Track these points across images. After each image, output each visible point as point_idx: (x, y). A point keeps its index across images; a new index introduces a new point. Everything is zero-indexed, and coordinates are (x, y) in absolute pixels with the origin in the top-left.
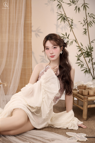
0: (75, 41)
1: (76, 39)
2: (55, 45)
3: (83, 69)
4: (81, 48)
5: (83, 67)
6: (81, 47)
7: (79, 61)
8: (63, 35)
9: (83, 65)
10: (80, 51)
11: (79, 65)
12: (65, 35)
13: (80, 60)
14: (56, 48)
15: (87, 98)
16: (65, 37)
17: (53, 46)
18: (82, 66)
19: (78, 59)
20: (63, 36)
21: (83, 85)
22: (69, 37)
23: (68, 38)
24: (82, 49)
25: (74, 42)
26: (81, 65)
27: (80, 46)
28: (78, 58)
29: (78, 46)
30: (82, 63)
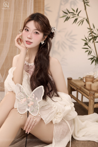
0: (86, 20)
1: (88, 18)
2: (38, 30)
3: (90, 56)
4: (92, 31)
5: (91, 54)
6: (92, 29)
7: (86, 46)
8: (74, 10)
9: (91, 52)
11: (86, 52)
12: (76, 10)
13: (89, 45)
14: (38, 34)
15: (94, 94)
16: (75, 13)
17: (35, 29)
18: (90, 53)
19: (86, 44)
20: (73, 12)
21: (90, 76)
22: (79, 14)
26: (88, 52)
27: (92, 27)
28: (86, 42)
29: (89, 28)
30: (89, 49)
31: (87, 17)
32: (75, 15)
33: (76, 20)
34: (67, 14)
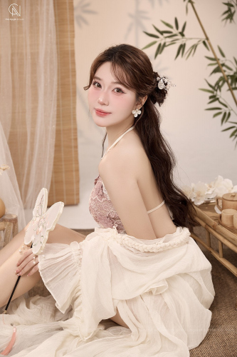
0: (204, 43)
1: (207, 39)
2: (120, 83)
3: (227, 125)
4: (221, 62)
5: (230, 119)
7: (216, 104)
8: (168, 25)
9: (229, 114)
10: (216, 71)
11: (215, 115)
12: (173, 25)
13: (221, 100)
14: (123, 92)
16: (174, 31)
18: (226, 117)
19: (214, 98)
20: (168, 29)
22: (185, 33)
23: (182, 34)
24: (223, 65)
25: (201, 46)
26: (221, 116)
27: (219, 56)
28: (211, 94)
30: (224, 109)
31: (204, 37)
32: (175, 35)
33: (182, 47)
34: (157, 37)
